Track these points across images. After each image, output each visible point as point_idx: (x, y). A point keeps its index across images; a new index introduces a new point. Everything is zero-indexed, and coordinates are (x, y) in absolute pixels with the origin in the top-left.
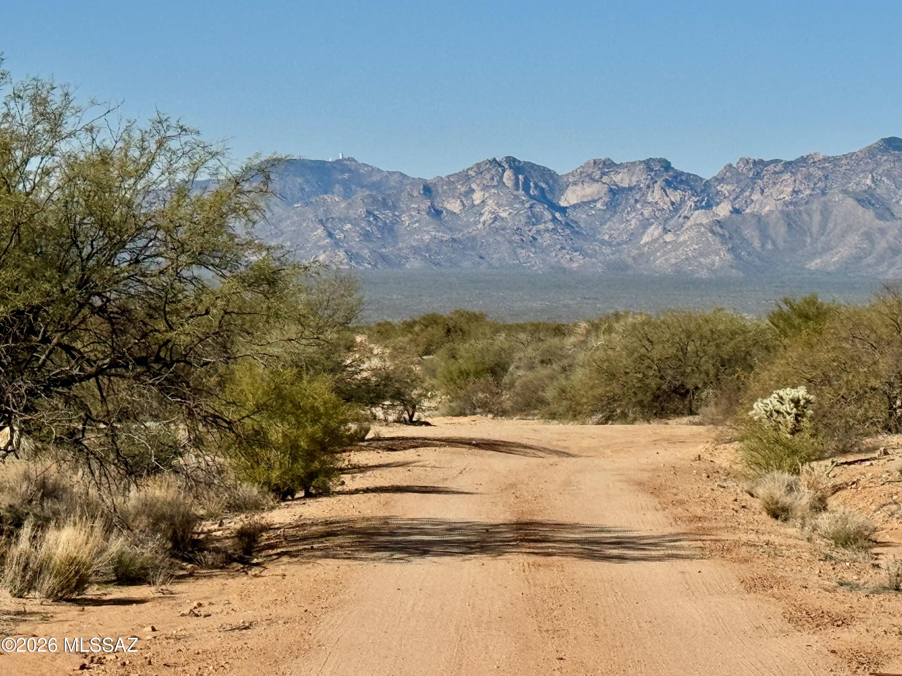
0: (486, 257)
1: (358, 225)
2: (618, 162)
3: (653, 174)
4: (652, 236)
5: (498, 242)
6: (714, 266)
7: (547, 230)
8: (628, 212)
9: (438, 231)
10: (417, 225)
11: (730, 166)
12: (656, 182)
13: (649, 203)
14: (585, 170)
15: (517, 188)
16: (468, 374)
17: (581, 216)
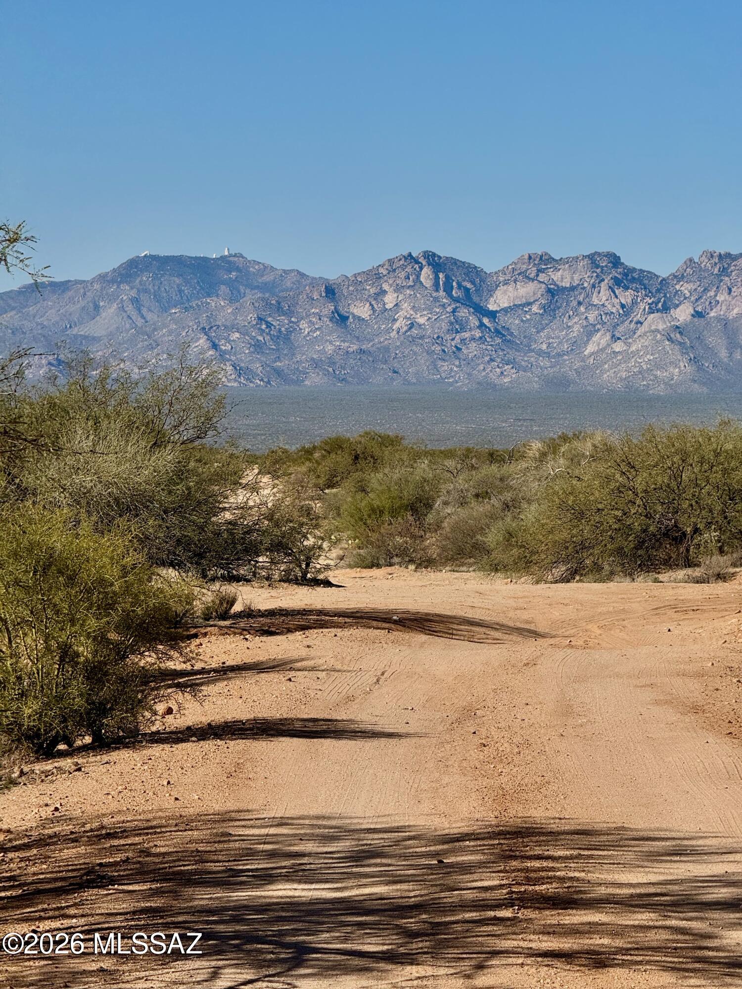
0: (401, 371)
1: (247, 333)
2: (557, 258)
3: (599, 270)
4: (599, 345)
5: (415, 353)
6: (672, 379)
7: (473, 339)
8: (569, 317)
9: (344, 341)
10: (318, 333)
11: (691, 260)
12: (603, 280)
13: (595, 306)
14: (518, 266)
15: (437, 288)
16: (382, 512)
17: (513, 322)
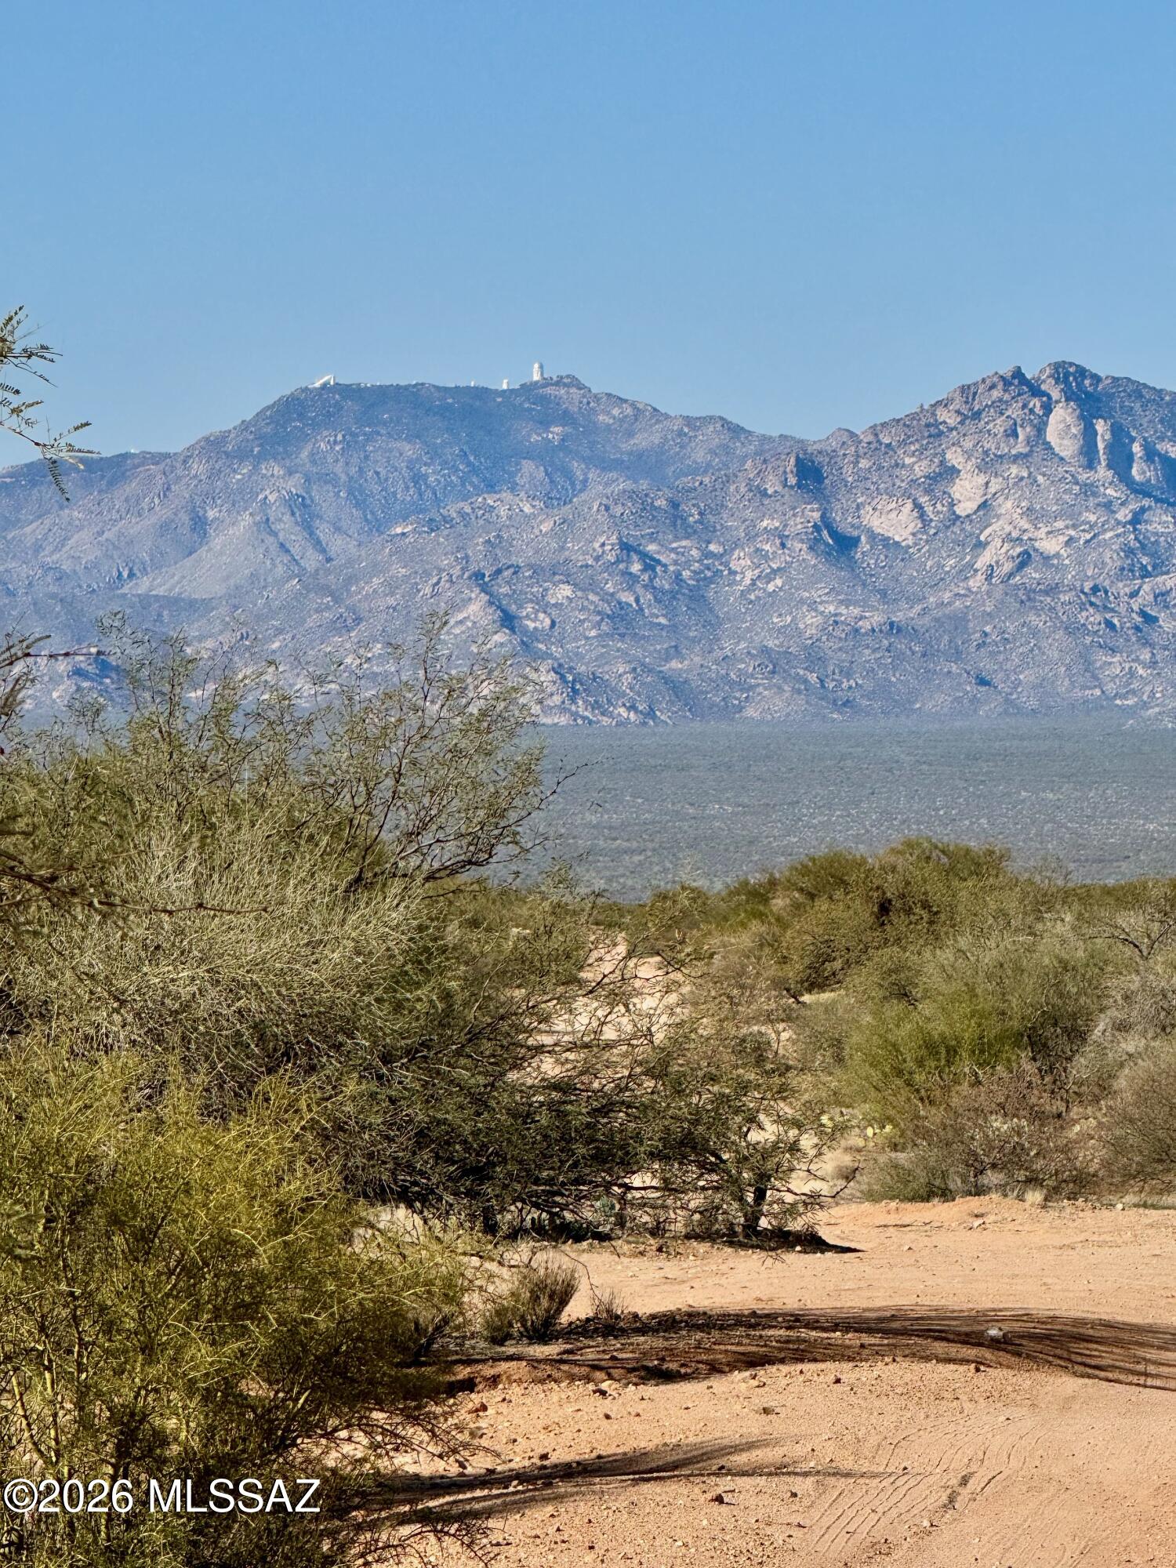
0: (998, 679)
1: (592, 586)
5: (1035, 632)
9: (847, 603)
10: (779, 582)
15: (1090, 461)
16: (952, 1052)
